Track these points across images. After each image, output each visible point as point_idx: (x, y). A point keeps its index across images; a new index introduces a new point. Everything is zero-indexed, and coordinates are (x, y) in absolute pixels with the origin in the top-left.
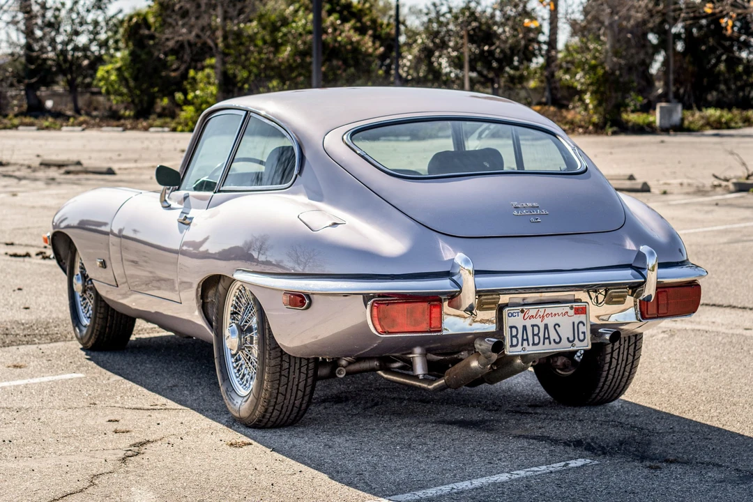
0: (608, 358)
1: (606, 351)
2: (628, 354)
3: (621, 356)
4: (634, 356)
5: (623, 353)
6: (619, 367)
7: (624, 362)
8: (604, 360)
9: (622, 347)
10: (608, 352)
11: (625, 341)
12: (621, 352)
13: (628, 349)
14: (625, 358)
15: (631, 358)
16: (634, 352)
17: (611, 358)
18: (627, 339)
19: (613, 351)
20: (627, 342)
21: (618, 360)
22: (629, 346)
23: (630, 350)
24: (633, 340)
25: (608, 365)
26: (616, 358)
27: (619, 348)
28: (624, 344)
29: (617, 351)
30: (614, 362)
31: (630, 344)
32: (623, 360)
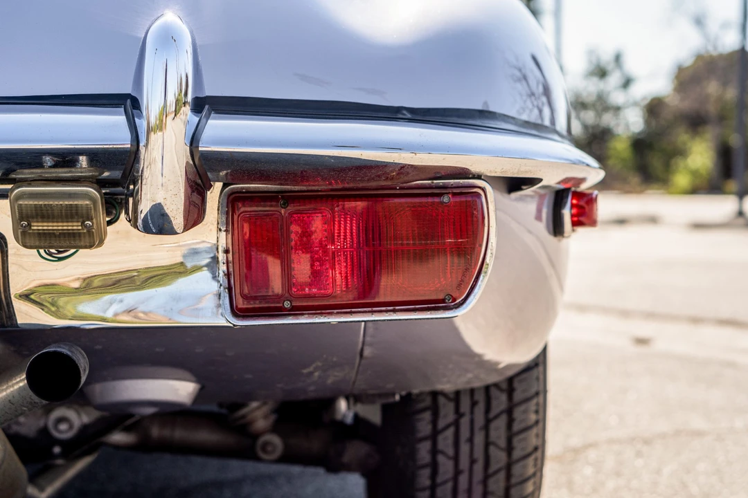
0: (424, 451)
2: (487, 444)
3: (465, 448)
4: (510, 449)
5: (471, 440)
6: (463, 480)
7: (479, 467)
8: (413, 454)
9: (465, 421)
10: (420, 435)
11: (474, 404)
12: (465, 433)
13: (486, 428)
14: (479, 453)
15: (499, 458)
17: (434, 452)
18: (480, 397)
19: (435, 434)
20: (480, 409)
21: (456, 458)
22: (488, 421)
24: (500, 401)
25: (426, 472)
26: (451, 452)
27: (456, 424)
28: (472, 412)
29: (450, 432)
30: (446, 466)
31: (492, 415)
32: (473, 462)
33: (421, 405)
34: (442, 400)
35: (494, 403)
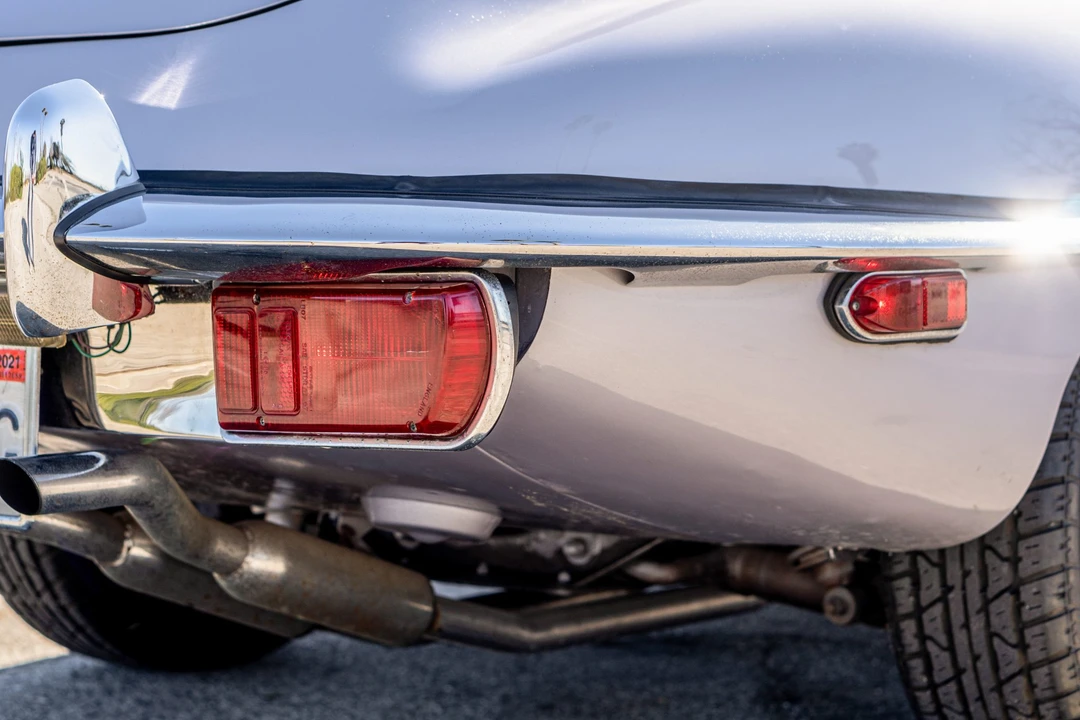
0: (909, 633)
1: (894, 604)
2: (991, 636)
3: (960, 637)
4: (1022, 646)
5: (966, 626)
6: (969, 682)
7: (984, 665)
9: (955, 597)
10: (902, 610)
11: (965, 574)
12: (957, 617)
13: (985, 609)
14: (981, 647)
15: (1009, 657)
16: (1021, 632)
17: (923, 637)
18: (972, 564)
19: (918, 612)
20: (974, 583)
21: (951, 648)
22: (987, 603)
23: (994, 620)
24: (1002, 574)
25: (919, 664)
26: (943, 639)
27: (943, 599)
28: (964, 588)
29: (938, 609)
30: (941, 660)
31: (991, 593)
32: (976, 658)
33: (899, 569)
34: (922, 563)
35: (992, 577)
